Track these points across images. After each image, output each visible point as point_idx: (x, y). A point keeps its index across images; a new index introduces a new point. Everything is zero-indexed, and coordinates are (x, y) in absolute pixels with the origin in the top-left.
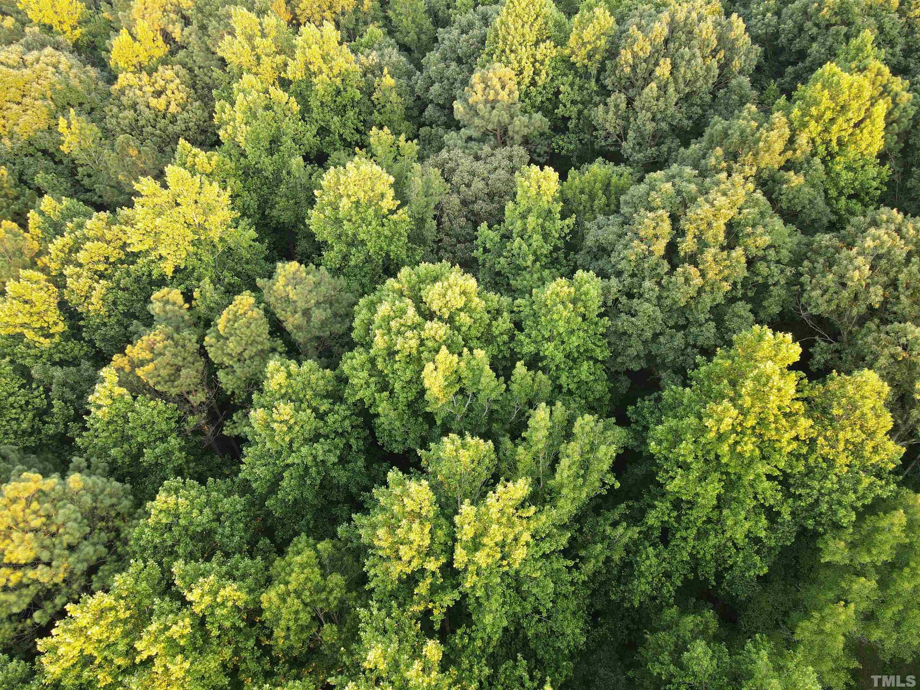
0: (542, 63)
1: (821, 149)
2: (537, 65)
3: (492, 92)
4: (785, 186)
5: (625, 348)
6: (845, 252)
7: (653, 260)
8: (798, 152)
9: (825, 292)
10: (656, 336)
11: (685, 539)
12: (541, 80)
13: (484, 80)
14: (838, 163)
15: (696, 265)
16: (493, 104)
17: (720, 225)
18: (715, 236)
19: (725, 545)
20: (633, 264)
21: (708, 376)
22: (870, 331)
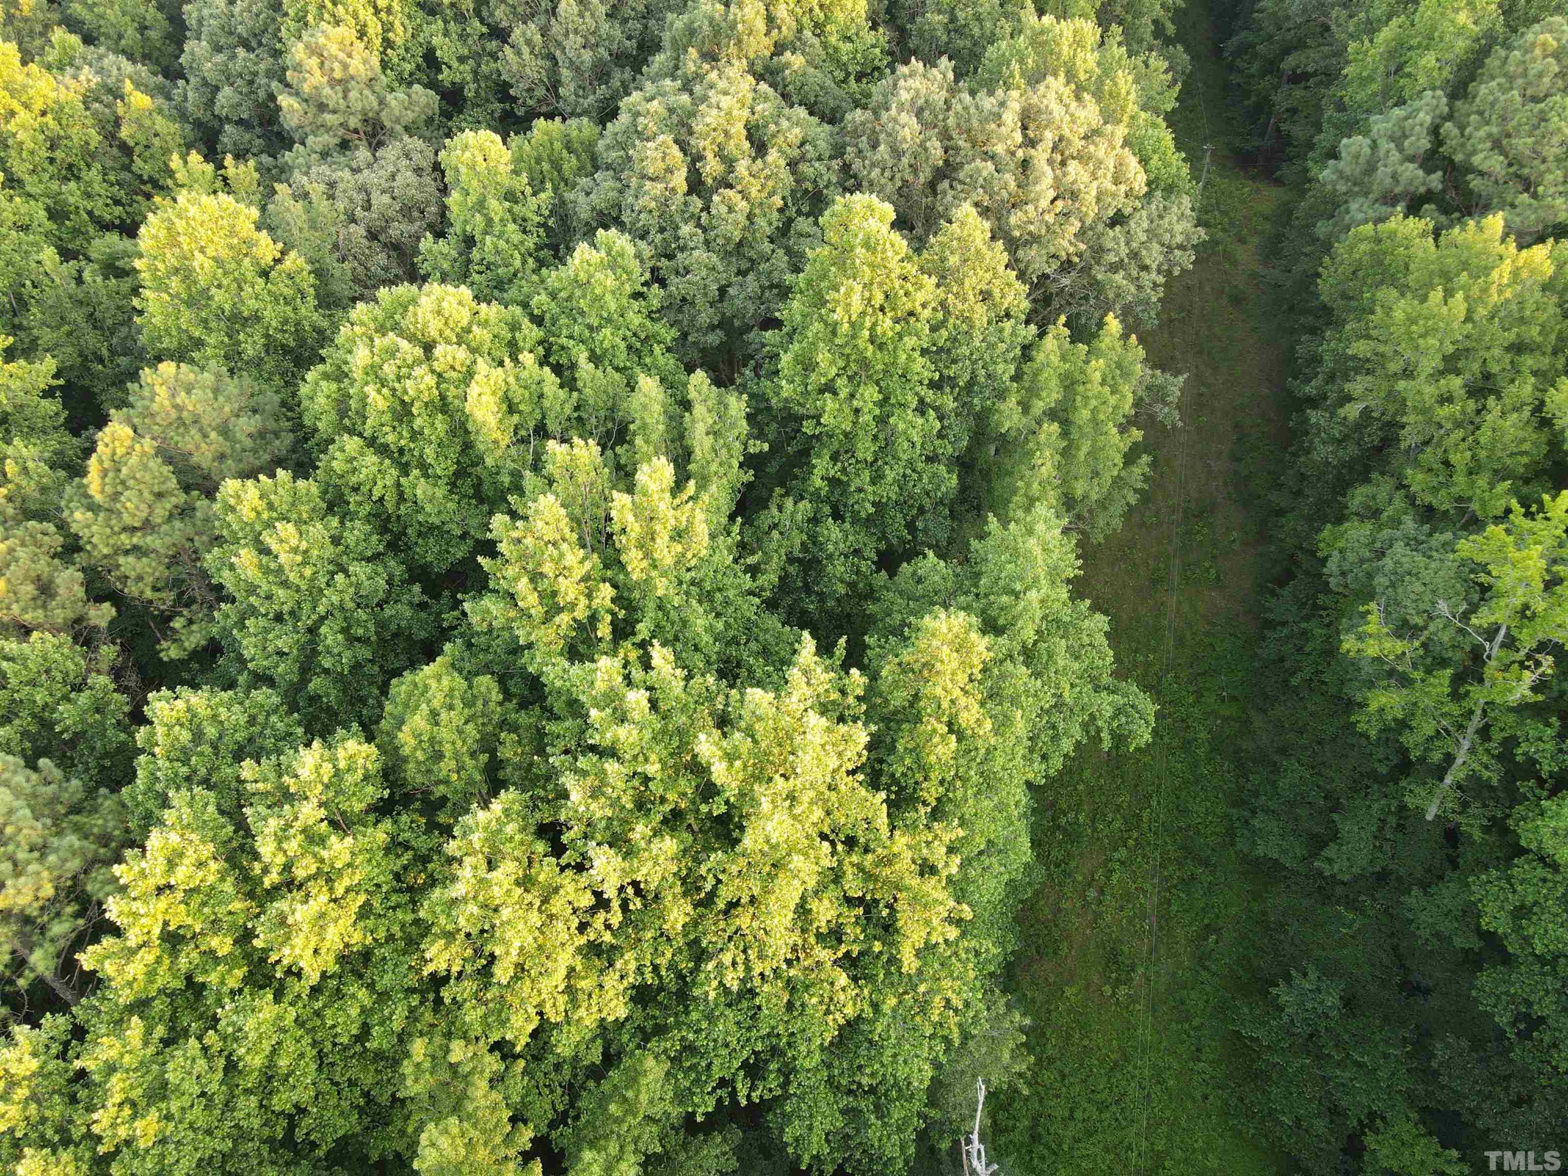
0: (389, 10)
1: (806, 20)
2: (383, 15)
3: (336, 66)
4: (787, 72)
5: (693, 319)
6: (884, 116)
7: (679, 198)
8: (784, 28)
9: (883, 170)
10: (723, 291)
11: (860, 490)
12: (399, 36)
13: (316, 51)
14: (831, 34)
15: (731, 187)
16: (343, 84)
17: (738, 130)
18: (737, 146)
19: (904, 476)
20: (657, 214)
21: (809, 283)
22: (944, 193)
